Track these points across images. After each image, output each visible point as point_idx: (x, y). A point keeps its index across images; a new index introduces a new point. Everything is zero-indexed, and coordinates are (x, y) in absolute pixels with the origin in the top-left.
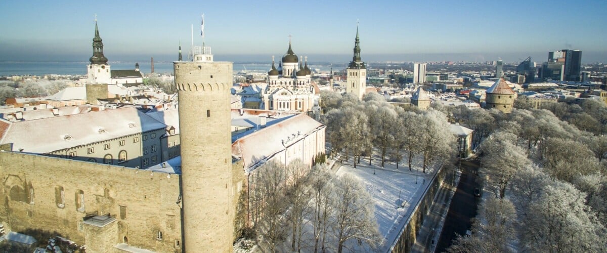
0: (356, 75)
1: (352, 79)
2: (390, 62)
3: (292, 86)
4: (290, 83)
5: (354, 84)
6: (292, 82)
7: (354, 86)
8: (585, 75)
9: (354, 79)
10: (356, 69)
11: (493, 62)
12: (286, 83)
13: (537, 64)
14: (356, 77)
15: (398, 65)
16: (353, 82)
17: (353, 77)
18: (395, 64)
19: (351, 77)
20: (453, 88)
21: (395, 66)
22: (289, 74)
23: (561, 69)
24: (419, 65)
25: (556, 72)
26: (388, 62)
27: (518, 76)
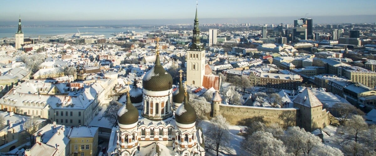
0: (197, 57)
1: (193, 61)
2: (181, 25)
3: (165, 140)
4: (161, 133)
5: (194, 66)
6: (166, 130)
7: (194, 68)
8: (317, 35)
9: (195, 61)
10: (196, 51)
11: (245, 24)
12: (152, 133)
13: (274, 25)
14: (197, 59)
15: (186, 27)
16: (193, 64)
17: (194, 59)
18: (185, 26)
19: (191, 58)
20: (252, 52)
21: (185, 27)
22: (157, 112)
23: (305, 32)
24: (213, 31)
25: (302, 34)
26: (179, 25)
27: (282, 38)
